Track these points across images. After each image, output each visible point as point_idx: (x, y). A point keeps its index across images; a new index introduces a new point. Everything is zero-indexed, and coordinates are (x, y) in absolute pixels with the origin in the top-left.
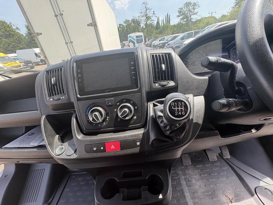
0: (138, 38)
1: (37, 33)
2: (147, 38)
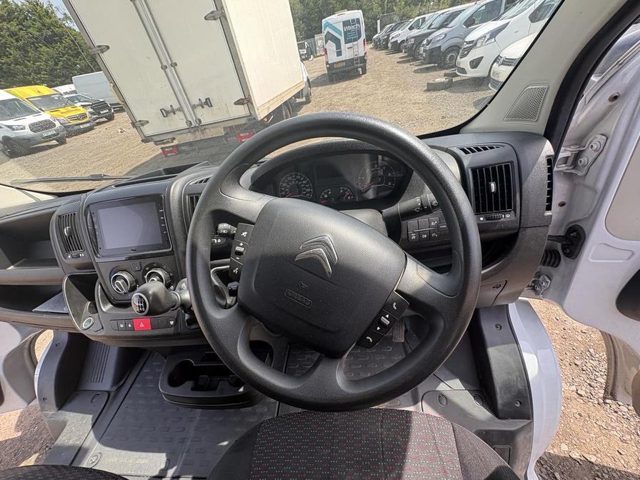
0: (349, 28)
1: (99, 46)
2: (379, 21)
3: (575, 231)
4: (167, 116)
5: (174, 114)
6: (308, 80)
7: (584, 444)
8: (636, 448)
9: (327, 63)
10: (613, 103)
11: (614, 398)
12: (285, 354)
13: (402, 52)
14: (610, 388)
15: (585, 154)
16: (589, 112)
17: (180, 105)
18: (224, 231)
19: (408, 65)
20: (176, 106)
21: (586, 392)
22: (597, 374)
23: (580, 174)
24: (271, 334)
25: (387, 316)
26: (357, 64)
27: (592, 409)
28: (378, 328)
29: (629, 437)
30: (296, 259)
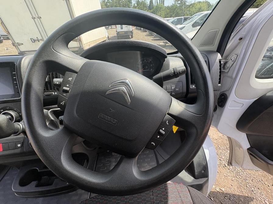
3: (223, 96)
4: (34, 42)
5: (39, 41)
6: (108, 37)
7: (220, 184)
8: (236, 183)
9: (117, 31)
10: (240, 41)
11: (231, 165)
12: (95, 159)
13: (147, 32)
14: (230, 161)
15: (228, 63)
16: (232, 44)
17: (42, 37)
18: (57, 83)
19: (149, 37)
20: (40, 38)
21: (219, 163)
22: (222, 155)
23: (226, 71)
24: (88, 148)
25: (163, 129)
26: (129, 33)
27: (222, 169)
28: (158, 137)
29: (234, 179)
30: (107, 93)
